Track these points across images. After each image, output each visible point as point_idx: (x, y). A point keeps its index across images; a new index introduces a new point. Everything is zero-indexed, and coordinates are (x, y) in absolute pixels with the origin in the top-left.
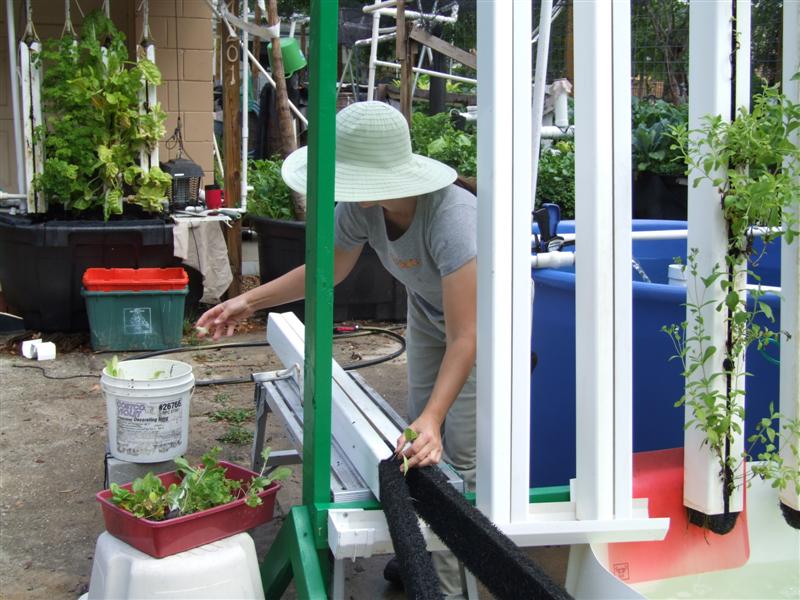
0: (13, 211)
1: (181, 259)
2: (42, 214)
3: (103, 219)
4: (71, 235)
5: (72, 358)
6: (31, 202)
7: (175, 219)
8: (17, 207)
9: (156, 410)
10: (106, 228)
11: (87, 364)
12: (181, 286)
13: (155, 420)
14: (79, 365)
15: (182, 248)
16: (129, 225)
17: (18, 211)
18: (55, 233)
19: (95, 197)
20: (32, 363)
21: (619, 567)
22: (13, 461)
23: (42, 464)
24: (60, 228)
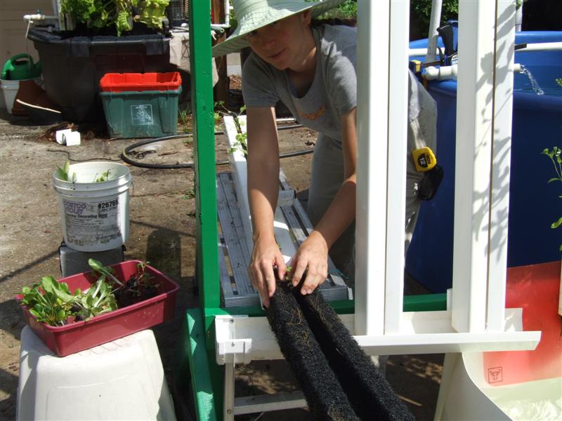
0: (50, 29)
1: (176, 66)
2: (70, 31)
3: (116, 36)
4: (91, 48)
5: (94, 143)
6: (62, 22)
7: (173, 34)
8: (54, 26)
9: (96, 208)
10: (118, 42)
11: (103, 149)
12: (176, 87)
13: (96, 217)
14: (97, 149)
15: (176, 56)
16: (135, 40)
17: (54, 29)
18: (78, 46)
19: (111, 18)
20: (62, 148)
21: (493, 371)
22: (27, 231)
23: (48, 235)
24: (83, 42)
